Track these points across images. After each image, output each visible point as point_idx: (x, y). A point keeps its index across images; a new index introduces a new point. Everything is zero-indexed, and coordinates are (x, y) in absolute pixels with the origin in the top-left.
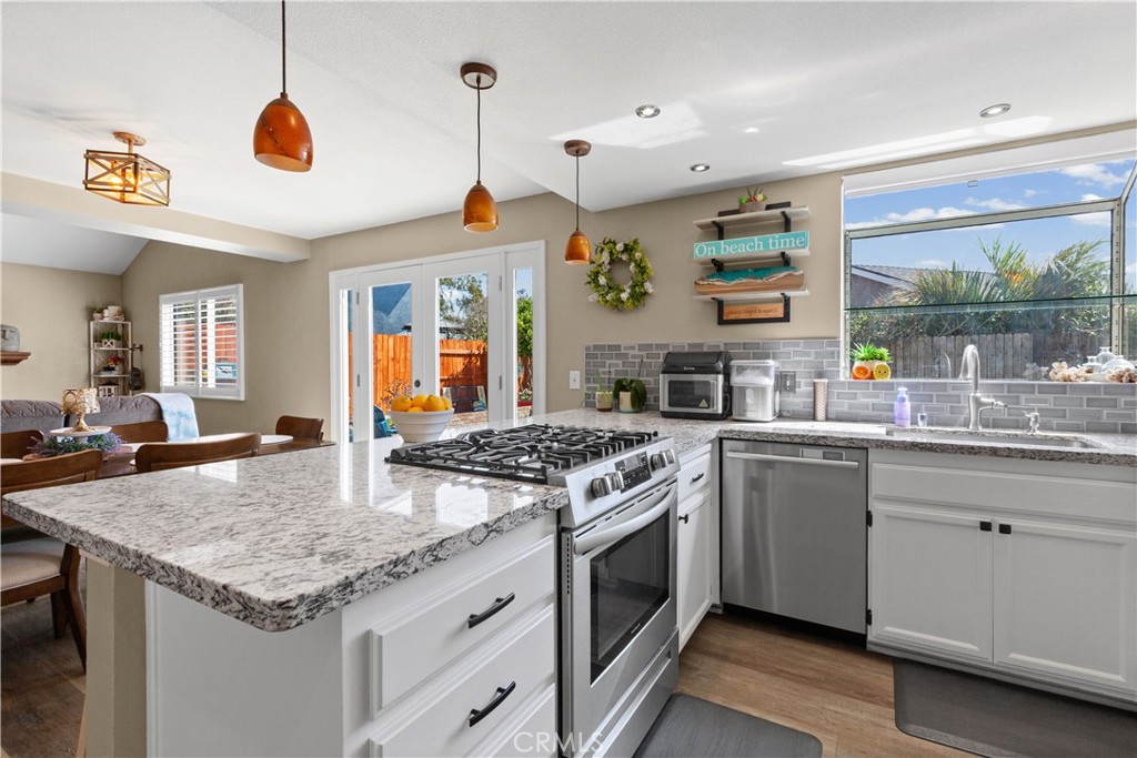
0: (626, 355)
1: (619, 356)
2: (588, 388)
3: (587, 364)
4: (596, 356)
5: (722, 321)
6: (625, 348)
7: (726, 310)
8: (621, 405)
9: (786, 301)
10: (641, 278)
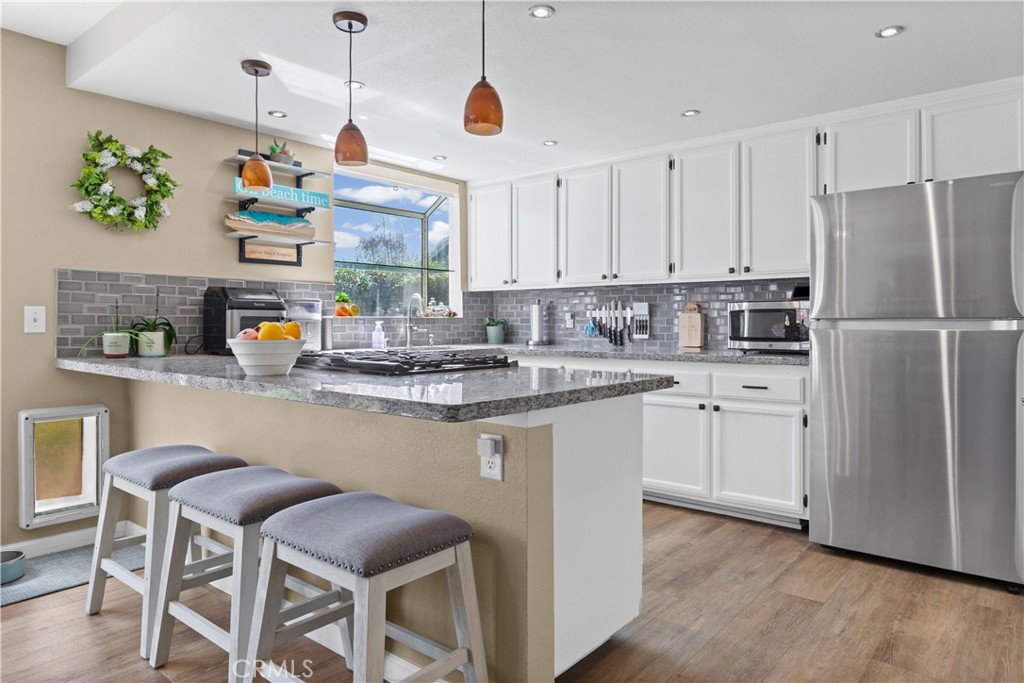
0: (126, 288)
1: (114, 288)
2: (62, 331)
3: (62, 297)
4: (76, 287)
5: (243, 259)
6: (126, 278)
7: (248, 248)
8: (144, 349)
9: (299, 248)
10: (158, 197)
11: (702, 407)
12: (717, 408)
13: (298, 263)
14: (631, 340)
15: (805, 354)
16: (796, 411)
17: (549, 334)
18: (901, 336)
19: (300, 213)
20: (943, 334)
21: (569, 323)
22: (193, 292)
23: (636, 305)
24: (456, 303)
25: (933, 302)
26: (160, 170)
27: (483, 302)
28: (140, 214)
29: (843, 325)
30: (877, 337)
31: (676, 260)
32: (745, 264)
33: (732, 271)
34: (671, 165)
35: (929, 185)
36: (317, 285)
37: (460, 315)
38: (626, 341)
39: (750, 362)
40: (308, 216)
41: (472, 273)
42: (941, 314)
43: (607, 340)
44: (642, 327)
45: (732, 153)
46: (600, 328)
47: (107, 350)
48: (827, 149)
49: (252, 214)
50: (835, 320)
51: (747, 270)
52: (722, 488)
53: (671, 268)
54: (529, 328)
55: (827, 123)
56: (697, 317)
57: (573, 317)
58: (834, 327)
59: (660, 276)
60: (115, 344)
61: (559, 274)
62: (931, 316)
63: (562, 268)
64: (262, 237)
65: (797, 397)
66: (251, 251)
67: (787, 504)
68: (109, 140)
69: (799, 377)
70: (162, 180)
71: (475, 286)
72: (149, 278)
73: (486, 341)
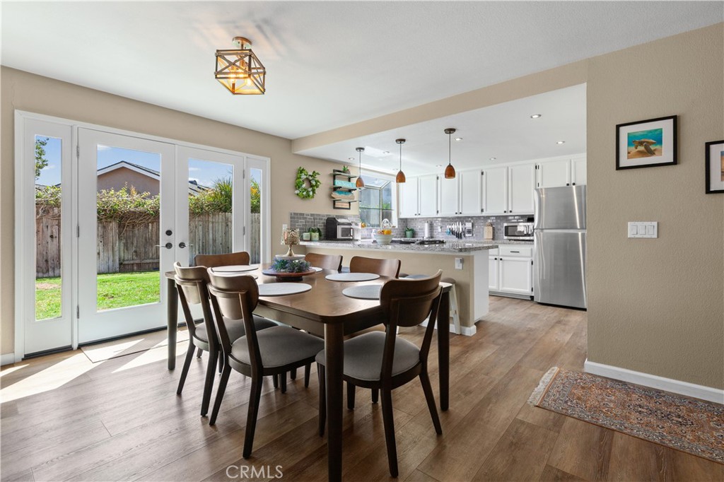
0: (306, 218)
1: (304, 218)
3: (291, 221)
4: (294, 218)
5: (334, 208)
6: (305, 215)
7: (336, 204)
8: (313, 239)
9: (349, 203)
10: (315, 188)
11: (496, 259)
12: (501, 259)
13: (349, 209)
14: (465, 236)
15: (533, 241)
16: (529, 260)
17: (431, 234)
18: (566, 234)
19: (350, 191)
20: (580, 234)
21: (440, 230)
22: (322, 219)
23: (467, 223)
24: (395, 222)
25: (576, 223)
26: (316, 179)
27: (404, 221)
28: (311, 193)
29: (545, 231)
30: (557, 236)
31: (484, 208)
32: (510, 210)
33: (505, 212)
34: (482, 173)
35: (574, 187)
36: (355, 216)
37: (397, 227)
38: (463, 236)
39: (513, 244)
40: (353, 192)
41: (401, 210)
42: (579, 227)
43: (455, 237)
44: (469, 232)
45: (505, 170)
46: (452, 232)
47: (304, 239)
48: (539, 171)
49: (339, 192)
50: (542, 229)
51: (511, 212)
52: (503, 286)
53: (482, 211)
54: (424, 232)
55: (539, 162)
56: (491, 228)
57: (441, 228)
58: (542, 232)
59: (478, 213)
60: (307, 237)
61: (438, 212)
62: (575, 228)
63: (439, 209)
64: (343, 200)
65: (529, 255)
66: (338, 205)
67: (526, 290)
68: (303, 170)
69: (530, 248)
70: (317, 182)
71: (403, 216)
72: (312, 215)
73: (405, 237)
